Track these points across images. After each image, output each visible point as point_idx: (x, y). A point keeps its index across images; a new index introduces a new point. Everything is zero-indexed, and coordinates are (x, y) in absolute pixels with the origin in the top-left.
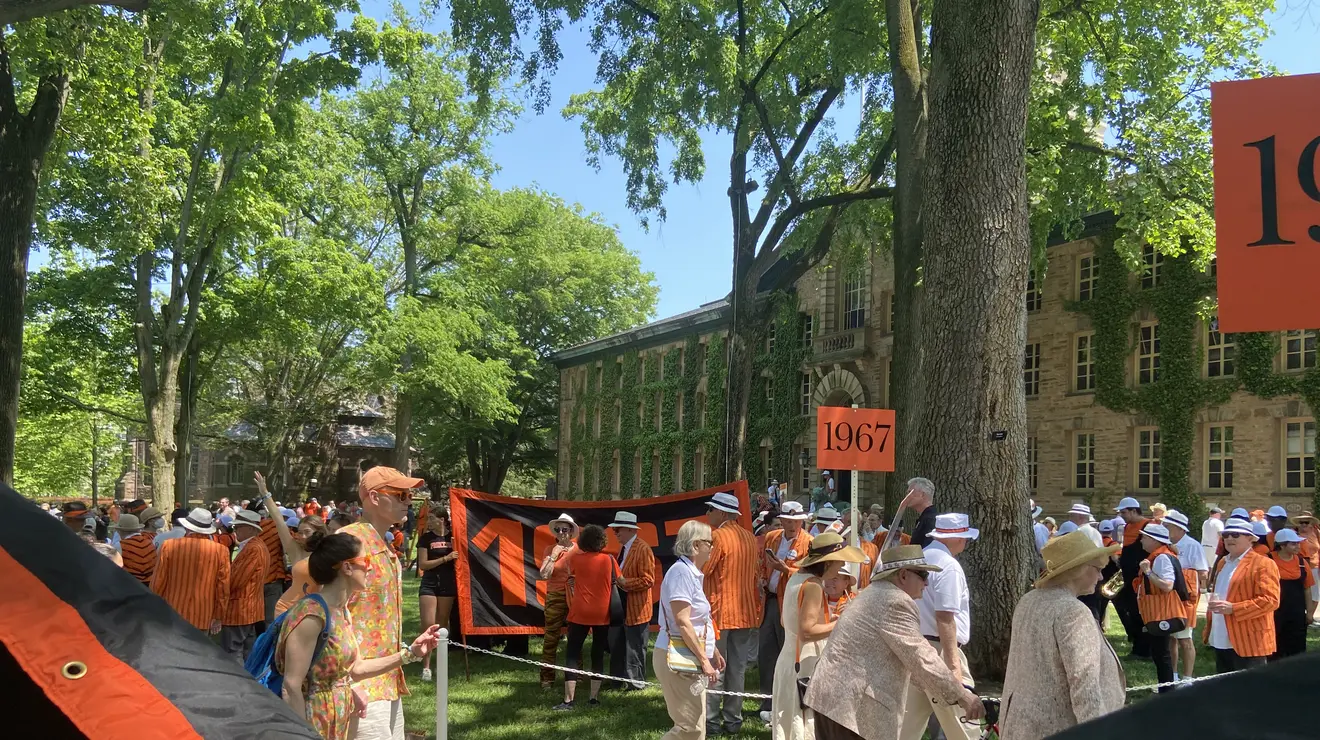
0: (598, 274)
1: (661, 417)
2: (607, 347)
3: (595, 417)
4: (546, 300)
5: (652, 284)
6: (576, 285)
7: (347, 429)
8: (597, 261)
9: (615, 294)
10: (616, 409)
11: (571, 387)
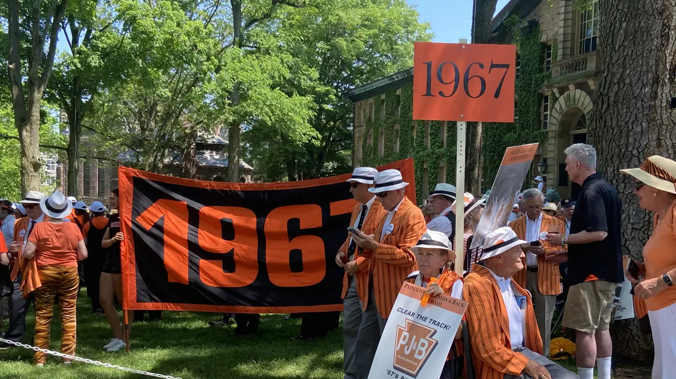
0: (383, 25)
1: (429, 137)
2: (388, 82)
3: (380, 139)
4: (342, 48)
5: (428, 32)
6: (367, 35)
7: (204, 153)
8: (383, 15)
9: (399, 42)
10: (395, 132)
11: (362, 116)
